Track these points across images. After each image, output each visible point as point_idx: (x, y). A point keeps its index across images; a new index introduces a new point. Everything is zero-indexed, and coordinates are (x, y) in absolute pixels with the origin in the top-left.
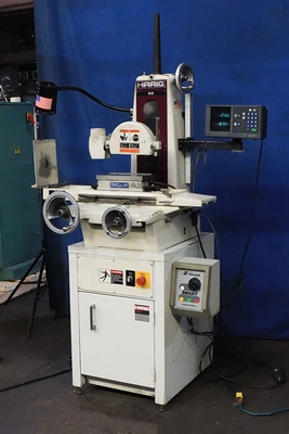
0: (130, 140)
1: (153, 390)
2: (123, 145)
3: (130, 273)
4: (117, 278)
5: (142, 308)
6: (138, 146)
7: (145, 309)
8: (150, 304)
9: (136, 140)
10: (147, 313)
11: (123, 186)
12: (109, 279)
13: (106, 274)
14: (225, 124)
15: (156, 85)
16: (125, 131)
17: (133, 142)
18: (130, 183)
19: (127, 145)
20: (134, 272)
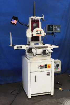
0: (39, 32)
1: (50, 92)
2: (37, 34)
3: (46, 65)
4: (42, 67)
5: (48, 73)
6: (41, 34)
7: (49, 73)
8: (50, 72)
9: (41, 32)
10: (50, 74)
11: (38, 44)
12: (40, 68)
13: (39, 66)
14: (51, 29)
15: (37, 19)
16: (37, 30)
17: (40, 33)
18: (39, 43)
19: (38, 34)
20: (47, 65)
